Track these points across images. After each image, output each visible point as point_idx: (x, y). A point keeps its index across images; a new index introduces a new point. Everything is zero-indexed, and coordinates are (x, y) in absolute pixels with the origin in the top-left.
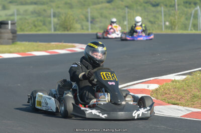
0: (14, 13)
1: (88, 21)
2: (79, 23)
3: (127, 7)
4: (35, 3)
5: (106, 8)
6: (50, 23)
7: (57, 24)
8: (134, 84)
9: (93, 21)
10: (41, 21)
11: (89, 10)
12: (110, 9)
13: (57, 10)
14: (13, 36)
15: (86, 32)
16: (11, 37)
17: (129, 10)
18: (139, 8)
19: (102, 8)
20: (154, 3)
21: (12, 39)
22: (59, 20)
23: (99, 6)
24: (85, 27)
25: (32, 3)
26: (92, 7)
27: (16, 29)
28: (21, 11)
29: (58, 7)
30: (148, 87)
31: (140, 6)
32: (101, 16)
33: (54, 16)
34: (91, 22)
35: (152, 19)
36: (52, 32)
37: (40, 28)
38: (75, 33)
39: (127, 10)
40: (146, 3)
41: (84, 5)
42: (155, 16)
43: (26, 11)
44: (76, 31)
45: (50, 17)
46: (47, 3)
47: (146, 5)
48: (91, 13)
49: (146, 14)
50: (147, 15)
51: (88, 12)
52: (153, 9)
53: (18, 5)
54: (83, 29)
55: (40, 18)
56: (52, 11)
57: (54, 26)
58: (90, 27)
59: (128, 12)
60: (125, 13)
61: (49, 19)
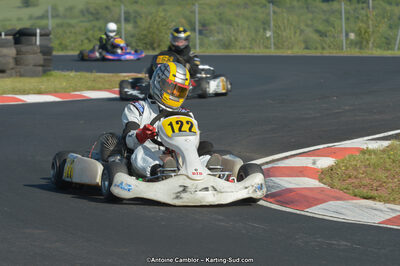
0: (47, 11)
1: (194, 30)
3: (271, 2)
7: (132, 36)
8: (287, 158)
9: (204, 30)
11: (197, 8)
12: (238, 6)
13: (132, 8)
14: (45, 60)
16: (42, 62)
17: (276, 9)
18: (296, 3)
19: (221, 5)
21: (43, 66)
22: (135, 27)
26: (201, 1)
27: (52, 45)
28: (61, 10)
29: (136, 2)
30: (314, 163)
32: (221, 20)
33: (127, 20)
34: (201, 32)
35: (321, 27)
39: (271, 7)
42: (327, 21)
43: (70, 9)
45: (119, 21)
48: (199, 13)
49: (310, 16)
50: (312, 19)
51: (193, 12)
52: (324, 6)
55: (98, 24)
56: (123, 9)
57: (126, 39)
58: (198, 42)
59: (275, 13)
60: (268, 14)
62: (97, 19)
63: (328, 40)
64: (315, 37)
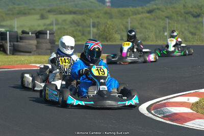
0: (53, 22)
2: (119, 33)
3: (167, 17)
4: (75, 13)
5: (146, 18)
8: (174, 97)
10: (80, 31)
11: (129, 20)
12: (150, 19)
13: (96, 20)
14: (52, 47)
16: (50, 48)
17: (170, 21)
18: (180, 18)
20: (195, 14)
23: (139, 16)
25: (71, 13)
26: (132, 17)
27: (55, 39)
28: (60, 21)
29: (98, 17)
30: (188, 100)
31: (181, 16)
32: (141, 26)
33: (94, 26)
35: (193, 30)
38: (114, 43)
40: (187, 13)
41: (124, 15)
42: (196, 27)
43: (65, 20)
44: (115, 41)
45: (89, 27)
46: (87, 13)
47: (187, 16)
48: (131, 23)
49: (187, 24)
50: (188, 26)
51: (128, 22)
52: (194, 20)
53: (56, 14)
55: (79, 28)
56: (92, 21)
59: (169, 23)
60: (166, 24)
61: (88, 29)
62: (78, 26)
63: (196, 37)
64: (190, 35)
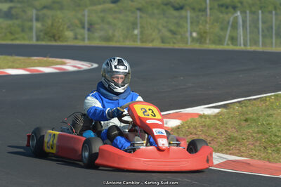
1: (83, 28)
6: (31, 29)
7: (41, 31)
9: (91, 28)
15: (80, 43)
19: (103, 11)
22: (43, 25)
24: (79, 37)
34: (89, 30)
36: (34, 42)
37: (17, 36)
39: (138, 13)
54: (76, 38)
57: (36, 33)
58: (86, 36)
